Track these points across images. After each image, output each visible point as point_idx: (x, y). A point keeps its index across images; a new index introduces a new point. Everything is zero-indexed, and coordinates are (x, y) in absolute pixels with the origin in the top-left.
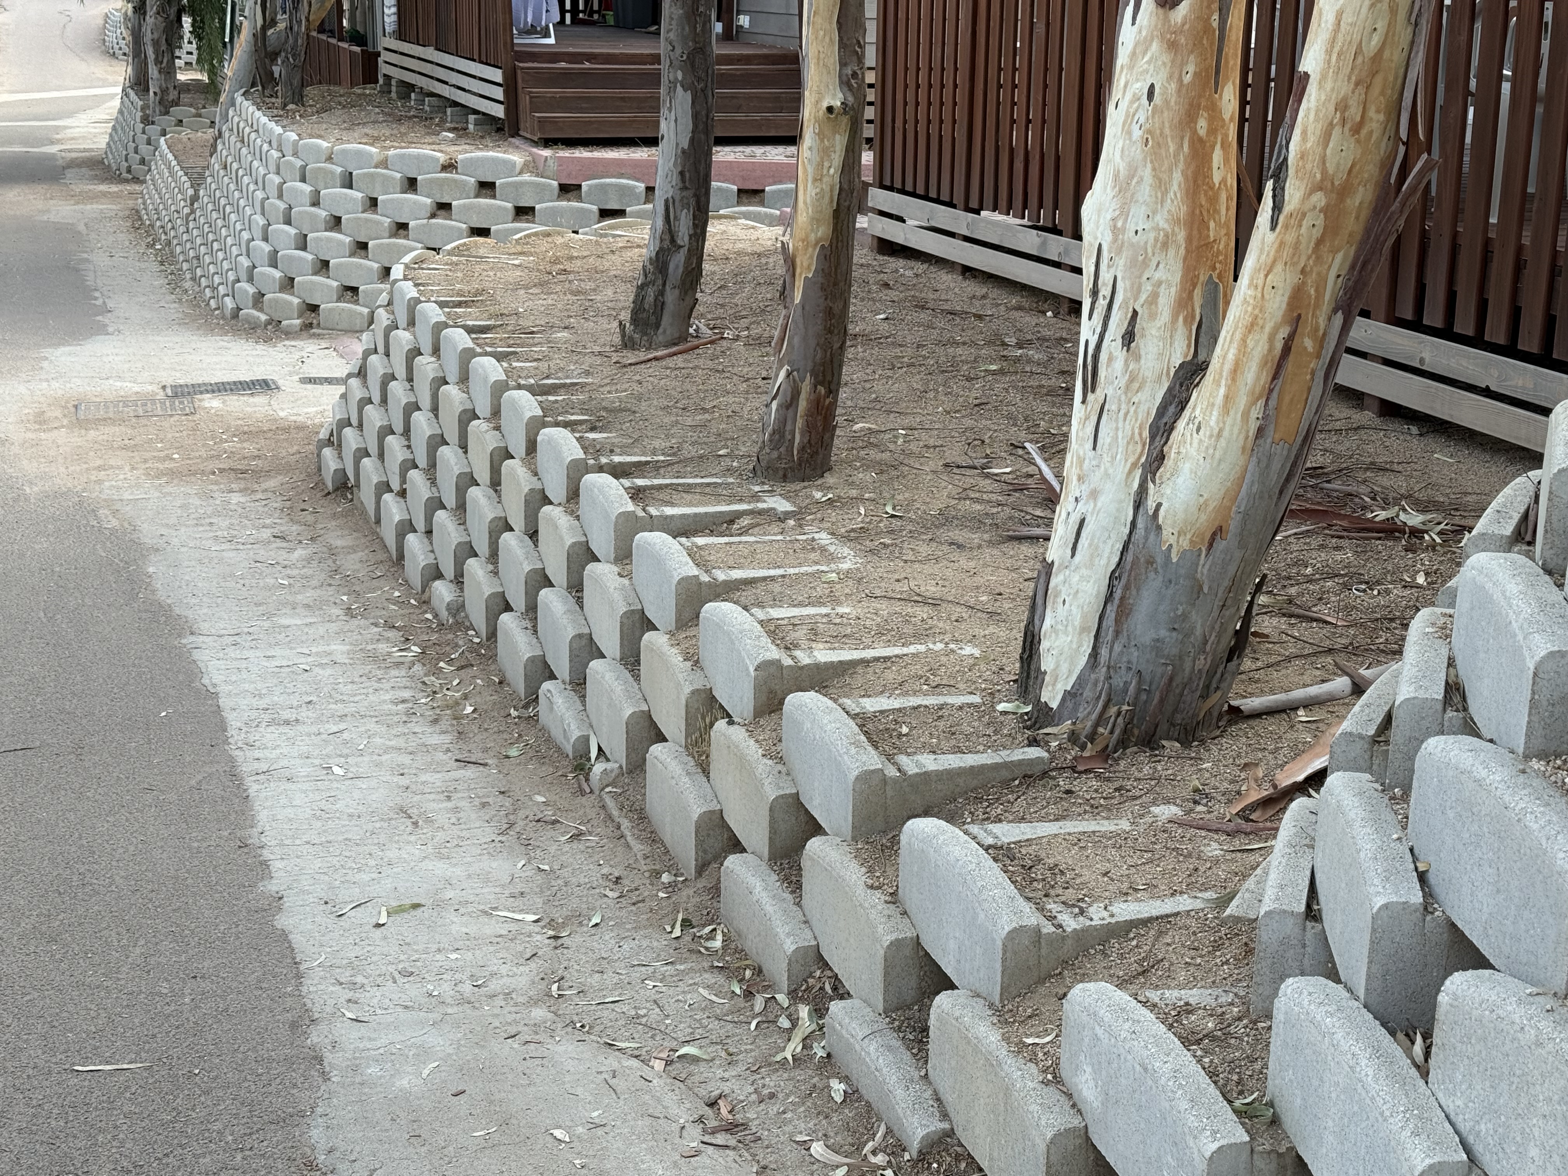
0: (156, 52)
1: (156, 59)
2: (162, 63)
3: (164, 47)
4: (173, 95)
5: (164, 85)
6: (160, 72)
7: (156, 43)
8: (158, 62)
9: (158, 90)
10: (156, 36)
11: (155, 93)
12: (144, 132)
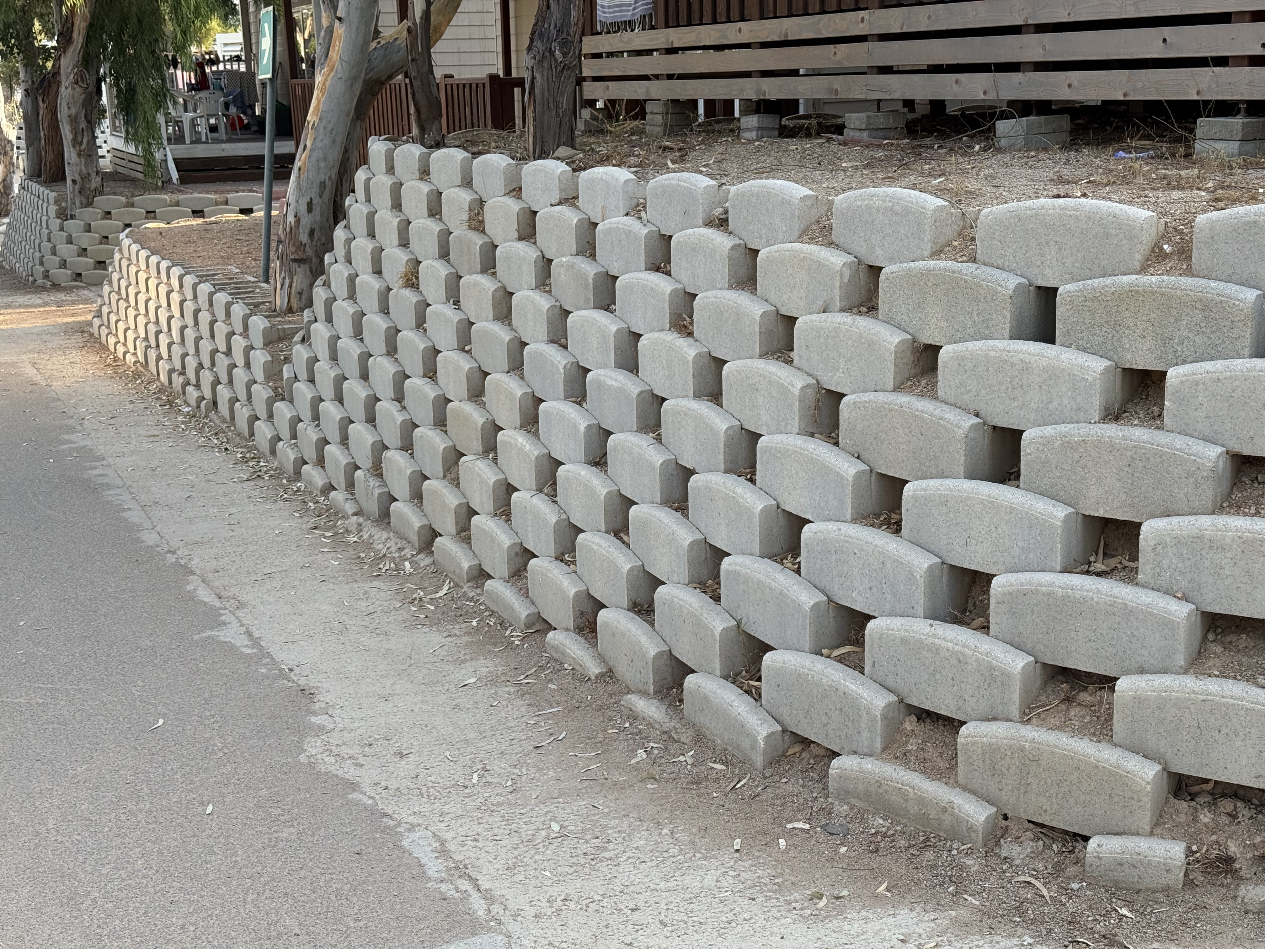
0: (75, 132)
1: (74, 140)
2: (81, 144)
3: (83, 125)
4: (95, 182)
5: (85, 171)
6: (79, 155)
7: (73, 120)
8: (76, 142)
9: (77, 178)
10: (73, 111)
11: (74, 182)
12: (62, 229)
